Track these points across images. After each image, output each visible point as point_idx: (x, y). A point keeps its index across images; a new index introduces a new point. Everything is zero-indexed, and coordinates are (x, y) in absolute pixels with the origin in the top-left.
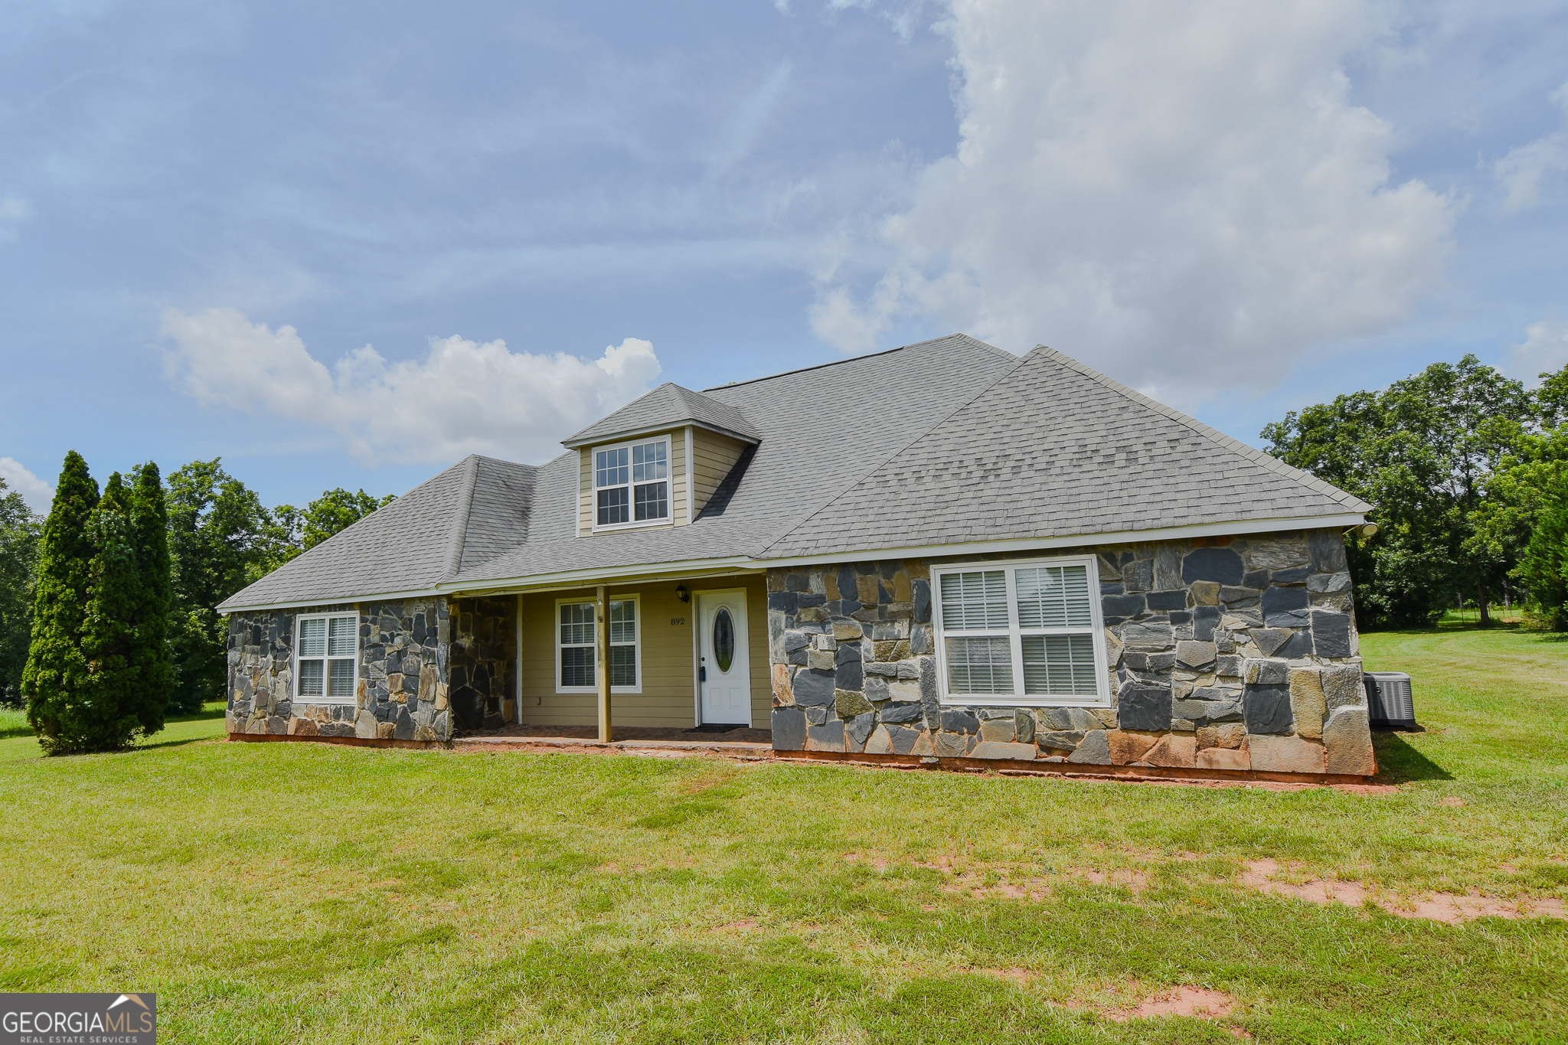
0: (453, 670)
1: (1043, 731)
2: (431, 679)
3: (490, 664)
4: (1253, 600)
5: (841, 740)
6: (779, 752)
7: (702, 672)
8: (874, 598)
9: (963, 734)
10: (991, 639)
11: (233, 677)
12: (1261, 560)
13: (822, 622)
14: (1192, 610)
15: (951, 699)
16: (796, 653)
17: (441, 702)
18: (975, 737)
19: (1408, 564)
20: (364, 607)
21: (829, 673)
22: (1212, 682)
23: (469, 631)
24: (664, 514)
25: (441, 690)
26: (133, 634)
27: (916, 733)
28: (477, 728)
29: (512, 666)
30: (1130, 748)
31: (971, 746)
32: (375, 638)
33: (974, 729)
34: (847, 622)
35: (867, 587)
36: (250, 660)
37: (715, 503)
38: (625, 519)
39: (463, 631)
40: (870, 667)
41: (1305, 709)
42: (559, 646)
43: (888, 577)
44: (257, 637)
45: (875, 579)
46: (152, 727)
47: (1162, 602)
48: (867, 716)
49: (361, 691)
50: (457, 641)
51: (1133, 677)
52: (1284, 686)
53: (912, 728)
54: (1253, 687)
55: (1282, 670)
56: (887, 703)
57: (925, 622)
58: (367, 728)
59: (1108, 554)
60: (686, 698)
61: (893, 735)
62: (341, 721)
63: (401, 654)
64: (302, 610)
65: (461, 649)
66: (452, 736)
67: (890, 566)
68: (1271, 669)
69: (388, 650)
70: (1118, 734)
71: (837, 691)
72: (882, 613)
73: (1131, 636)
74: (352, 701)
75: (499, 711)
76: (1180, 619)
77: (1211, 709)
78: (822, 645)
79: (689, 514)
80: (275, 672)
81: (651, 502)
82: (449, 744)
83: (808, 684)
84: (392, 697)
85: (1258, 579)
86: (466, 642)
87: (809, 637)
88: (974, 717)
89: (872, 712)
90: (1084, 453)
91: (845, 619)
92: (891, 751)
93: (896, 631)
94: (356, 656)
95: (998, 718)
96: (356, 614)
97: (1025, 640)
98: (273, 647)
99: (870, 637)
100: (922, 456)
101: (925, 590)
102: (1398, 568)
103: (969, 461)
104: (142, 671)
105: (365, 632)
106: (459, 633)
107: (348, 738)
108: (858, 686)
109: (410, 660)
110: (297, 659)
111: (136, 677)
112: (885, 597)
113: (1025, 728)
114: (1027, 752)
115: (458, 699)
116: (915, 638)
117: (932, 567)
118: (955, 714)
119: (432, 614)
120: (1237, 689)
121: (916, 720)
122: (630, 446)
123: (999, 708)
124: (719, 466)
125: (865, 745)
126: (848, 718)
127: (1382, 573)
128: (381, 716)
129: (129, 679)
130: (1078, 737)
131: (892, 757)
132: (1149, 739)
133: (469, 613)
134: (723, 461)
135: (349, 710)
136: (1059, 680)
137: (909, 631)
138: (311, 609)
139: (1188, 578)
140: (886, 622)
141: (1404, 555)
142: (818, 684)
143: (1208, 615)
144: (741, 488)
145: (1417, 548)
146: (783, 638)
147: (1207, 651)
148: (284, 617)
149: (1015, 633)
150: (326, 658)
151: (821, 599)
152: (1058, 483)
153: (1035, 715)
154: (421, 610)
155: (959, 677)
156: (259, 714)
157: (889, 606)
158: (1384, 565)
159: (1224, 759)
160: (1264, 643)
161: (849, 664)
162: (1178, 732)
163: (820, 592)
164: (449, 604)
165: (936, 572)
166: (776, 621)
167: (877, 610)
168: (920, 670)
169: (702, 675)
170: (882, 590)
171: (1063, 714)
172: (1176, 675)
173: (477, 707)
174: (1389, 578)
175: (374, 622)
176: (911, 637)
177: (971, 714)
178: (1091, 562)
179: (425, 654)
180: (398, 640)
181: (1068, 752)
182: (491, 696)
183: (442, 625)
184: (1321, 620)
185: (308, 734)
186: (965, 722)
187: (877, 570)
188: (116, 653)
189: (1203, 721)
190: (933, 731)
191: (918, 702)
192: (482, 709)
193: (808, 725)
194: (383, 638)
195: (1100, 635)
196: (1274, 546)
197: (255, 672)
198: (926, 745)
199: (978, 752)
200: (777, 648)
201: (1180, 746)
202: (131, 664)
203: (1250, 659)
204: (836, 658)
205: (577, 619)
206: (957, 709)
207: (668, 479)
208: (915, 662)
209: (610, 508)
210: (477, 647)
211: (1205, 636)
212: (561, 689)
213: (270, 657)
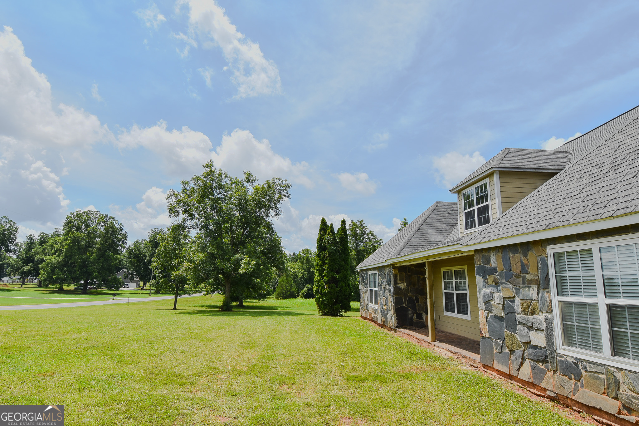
0: (396, 298)
2: (390, 301)
3: (416, 297)
5: (509, 365)
6: (484, 365)
8: (519, 270)
9: (571, 379)
10: (589, 305)
11: (360, 294)
13: (496, 285)
15: (564, 350)
16: (488, 304)
17: (393, 311)
18: (579, 383)
20: (378, 269)
21: (501, 319)
23: (403, 281)
24: (489, 222)
25: (393, 306)
26: (336, 277)
27: (545, 371)
28: (410, 326)
31: (576, 391)
32: (380, 282)
33: (578, 377)
34: (507, 286)
35: (515, 262)
36: (362, 288)
38: (475, 226)
39: (400, 280)
40: (520, 318)
42: (444, 291)
43: (525, 255)
44: (363, 279)
45: (519, 257)
48: (520, 352)
49: (379, 303)
50: (398, 285)
53: (543, 367)
56: (529, 345)
57: (546, 289)
58: (380, 318)
61: (533, 369)
62: (376, 315)
63: (385, 289)
64: (369, 270)
65: (399, 289)
66: (396, 327)
67: (526, 247)
69: (383, 287)
71: (506, 332)
72: (524, 281)
74: (378, 307)
75: (422, 319)
78: (498, 300)
80: (366, 293)
81: (484, 216)
82: (395, 331)
83: (493, 324)
84: (384, 307)
86: (402, 286)
87: (492, 294)
88: (578, 367)
89: (522, 349)
91: (506, 284)
92: (531, 380)
93: (531, 294)
94: (378, 289)
95: (593, 372)
96: (377, 272)
97: (609, 308)
98: (365, 284)
99: (518, 297)
101: (545, 264)
104: (340, 289)
105: (379, 279)
106: (399, 282)
107: (377, 322)
108: (515, 330)
109: (386, 292)
110: (369, 289)
111: (338, 292)
112: (524, 269)
113: (611, 385)
114: (612, 406)
115: (399, 311)
116: (541, 300)
117: (549, 247)
118: (566, 362)
119: (389, 273)
121: (545, 361)
122: (474, 187)
123: (594, 363)
125: (519, 371)
126: (511, 351)
128: (382, 315)
129: (336, 292)
131: (532, 385)
133: (403, 273)
135: (377, 311)
137: (538, 295)
140: (525, 287)
142: (497, 325)
146: (482, 294)
148: (367, 273)
149: (602, 301)
150: (373, 289)
151: (495, 270)
154: (388, 270)
155: (569, 335)
156: (364, 309)
157: (527, 276)
161: (510, 314)
163: (495, 266)
164: (393, 269)
165: (550, 251)
166: (479, 283)
167: (521, 279)
168: (545, 324)
170: (523, 265)
173: (410, 316)
175: (380, 275)
176: (539, 300)
177: (576, 364)
179: (389, 290)
180: (384, 283)
182: (418, 312)
183: (392, 277)
185: (371, 319)
186: (573, 370)
187: (520, 250)
188: (333, 283)
190: (555, 372)
191: (544, 348)
192: (412, 317)
193: (495, 351)
197: (363, 293)
198: (550, 382)
199: (580, 397)
200: (480, 300)
202: (337, 287)
204: (504, 309)
205: (448, 278)
206: (568, 359)
207: (489, 203)
208: (541, 317)
209: (469, 221)
210: (408, 288)
212: (445, 313)
213: (365, 287)
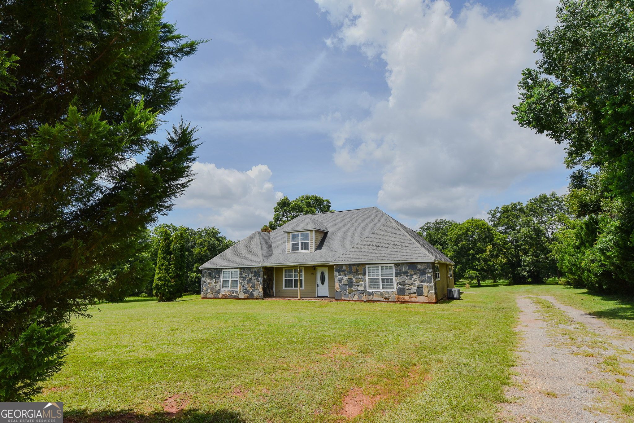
0: (263, 283)
1: (385, 295)
2: (258, 285)
3: (269, 282)
4: (418, 273)
5: (348, 297)
6: (336, 300)
7: (318, 285)
8: (355, 271)
9: (371, 296)
10: (376, 279)
11: (203, 284)
12: (419, 267)
13: (345, 275)
14: (409, 275)
15: (369, 290)
16: (340, 281)
17: (261, 290)
19: (532, 261)
20: (241, 269)
21: (346, 285)
22: (412, 287)
23: (266, 274)
24: (308, 249)
25: (261, 287)
26: (179, 273)
27: (363, 296)
28: (267, 296)
29: (273, 283)
30: (399, 298)
31: (372, 298)
32: (244, 276)
33: (373, 295)
34: (350, 275)
35: (354, 269)
36: (208, 280)
37: (319, 247)
38: (298, 250)
40: (354, 284)
41: (425, 291)
42: (284, 279)
43: (358, 267)
44: (210, 275)
45: (355, 267)
46: (181, 296)
47: (405, 273)
48: (354, 293)
49: (240, 287)
51: (400, 286)
52: (422, 288)
54: (418, 288)
55: (422, 285)
56: (357, 290)
57: (365, 275)
58: (242, 295)
59: (396, 264)
60: (314, 291)
61: (358, 296)
62: (234, 294)
63: (250, 279)
64: (223, 269)
66: (263, 297)
68: (421, 285)
69: (247, 278)
70: (397, 296)
71: (348, 288)
72: (357, 274)
73: (399, 279)
74: (238, 290)
75: (271, 292)
76: (407, 276)
77: (412, 292)
78: (345, 279)
79: (314, 249)
80: (216, 283)
81: (305, 246)
82: (263, 299)
83: (342, 287)
84: (248, 289)
85: (419, 270)
86: (265, 277)
87: (343, 278)
90: (395, 245)
93: (359, 277)
94: (238, 280)
95: (377, 293)
96: (239, 270)
97: (382, 279)
98: (215, 277)
99: (354, 278)
100: (365, 242)
101: (365, 269)
102: (529, 262)
103: (374, 244)
104: (181, 282)
105: (241, 274)
106: (264, 275)
107: (237, 298)
108: (352, 287)
109: (253, 281)
110: (222, 280)
112: (357, 270)
113: (382, 295)
114: (382, 299)
115: (264, 289)
118: (370, 292)
119: (258, 271)
120: (415, 288)
121: (363, 294)
122: (300, 233)
123: (377, 291)
124: (320, 238)
125: (353, 298)
126: (350, 293)
127: (524, 264)
128: (245, 293)
129: (179, 284)
130: (390, 296)
131: (358, 300)
132: (402, 296)
133: (266, 271)
134: (320, 237)
135: (236, 292)
136: (388, 287)
137: (362, 277)
138: (226, 269)
139: (409, 269)
141: (531, 258)
142: (344, 287)
143: (411, 275)
144: (325, 243)
145: (537, 256)
146: (337, 278)
147: (411, 282)
148: (218, 271)
149: (380, 278)
150: (230, 280)
151: (345, 270)
152: (389, 251)
153: (383, 293)
154: (256, 269)
155: (370, 286)
156: (211, 293)
157: (358, 272)
158: (524, 261)
159: (413, 300)
160: (420, 280)
161: (350, 283)
162: (406, 295)
164: (263, 268)
165: (367, 266)
166: (336, 274)
169: (318, 286)
170: (357, 269)
171: (388, 292)
172: (406, 286)
173: (267, 291)
174: (527, 266)
175: (243, 272)
177: (373, 292)
178: (393, 266)
179: (257, 279)
180: (249, 276)
181: (389, 299)
182: (269, 289)
183: (261, 273)
184: (428, 277)
185: (225, 297)
186: (371, 294)
187: (356, 265)
188: (177, 278)
189: (410, 293)
190: (366, 295)
191: (363, 290)
193: (342, 295)
194: (246, 276)
195: (394, 278)
196: (422, 264)
197: (209, 283)
198: (364, 298)
199: (373, 300)
200: (336, 280)
201: (406, 298)
203: (418, 283)
204: (348, 282)
205: (289, 272)
207: (309, 241)
208: (363, 283)
209: (295, 247)
210: (267, 278)
211: (411, 279)
212: (284, 288)
213: (214, 279)
